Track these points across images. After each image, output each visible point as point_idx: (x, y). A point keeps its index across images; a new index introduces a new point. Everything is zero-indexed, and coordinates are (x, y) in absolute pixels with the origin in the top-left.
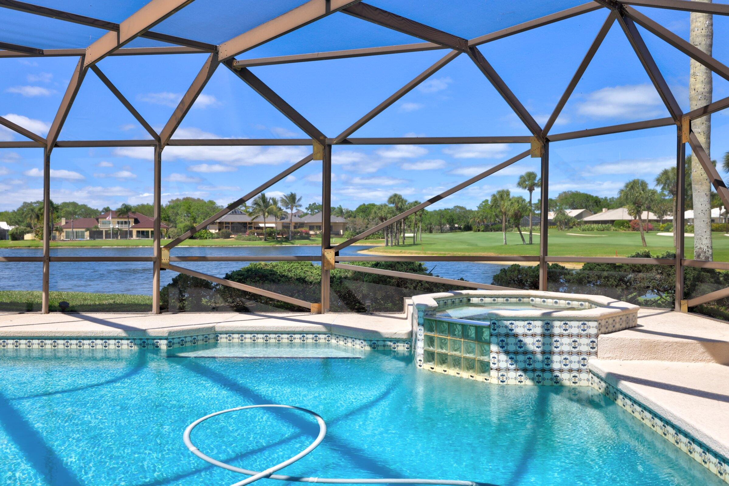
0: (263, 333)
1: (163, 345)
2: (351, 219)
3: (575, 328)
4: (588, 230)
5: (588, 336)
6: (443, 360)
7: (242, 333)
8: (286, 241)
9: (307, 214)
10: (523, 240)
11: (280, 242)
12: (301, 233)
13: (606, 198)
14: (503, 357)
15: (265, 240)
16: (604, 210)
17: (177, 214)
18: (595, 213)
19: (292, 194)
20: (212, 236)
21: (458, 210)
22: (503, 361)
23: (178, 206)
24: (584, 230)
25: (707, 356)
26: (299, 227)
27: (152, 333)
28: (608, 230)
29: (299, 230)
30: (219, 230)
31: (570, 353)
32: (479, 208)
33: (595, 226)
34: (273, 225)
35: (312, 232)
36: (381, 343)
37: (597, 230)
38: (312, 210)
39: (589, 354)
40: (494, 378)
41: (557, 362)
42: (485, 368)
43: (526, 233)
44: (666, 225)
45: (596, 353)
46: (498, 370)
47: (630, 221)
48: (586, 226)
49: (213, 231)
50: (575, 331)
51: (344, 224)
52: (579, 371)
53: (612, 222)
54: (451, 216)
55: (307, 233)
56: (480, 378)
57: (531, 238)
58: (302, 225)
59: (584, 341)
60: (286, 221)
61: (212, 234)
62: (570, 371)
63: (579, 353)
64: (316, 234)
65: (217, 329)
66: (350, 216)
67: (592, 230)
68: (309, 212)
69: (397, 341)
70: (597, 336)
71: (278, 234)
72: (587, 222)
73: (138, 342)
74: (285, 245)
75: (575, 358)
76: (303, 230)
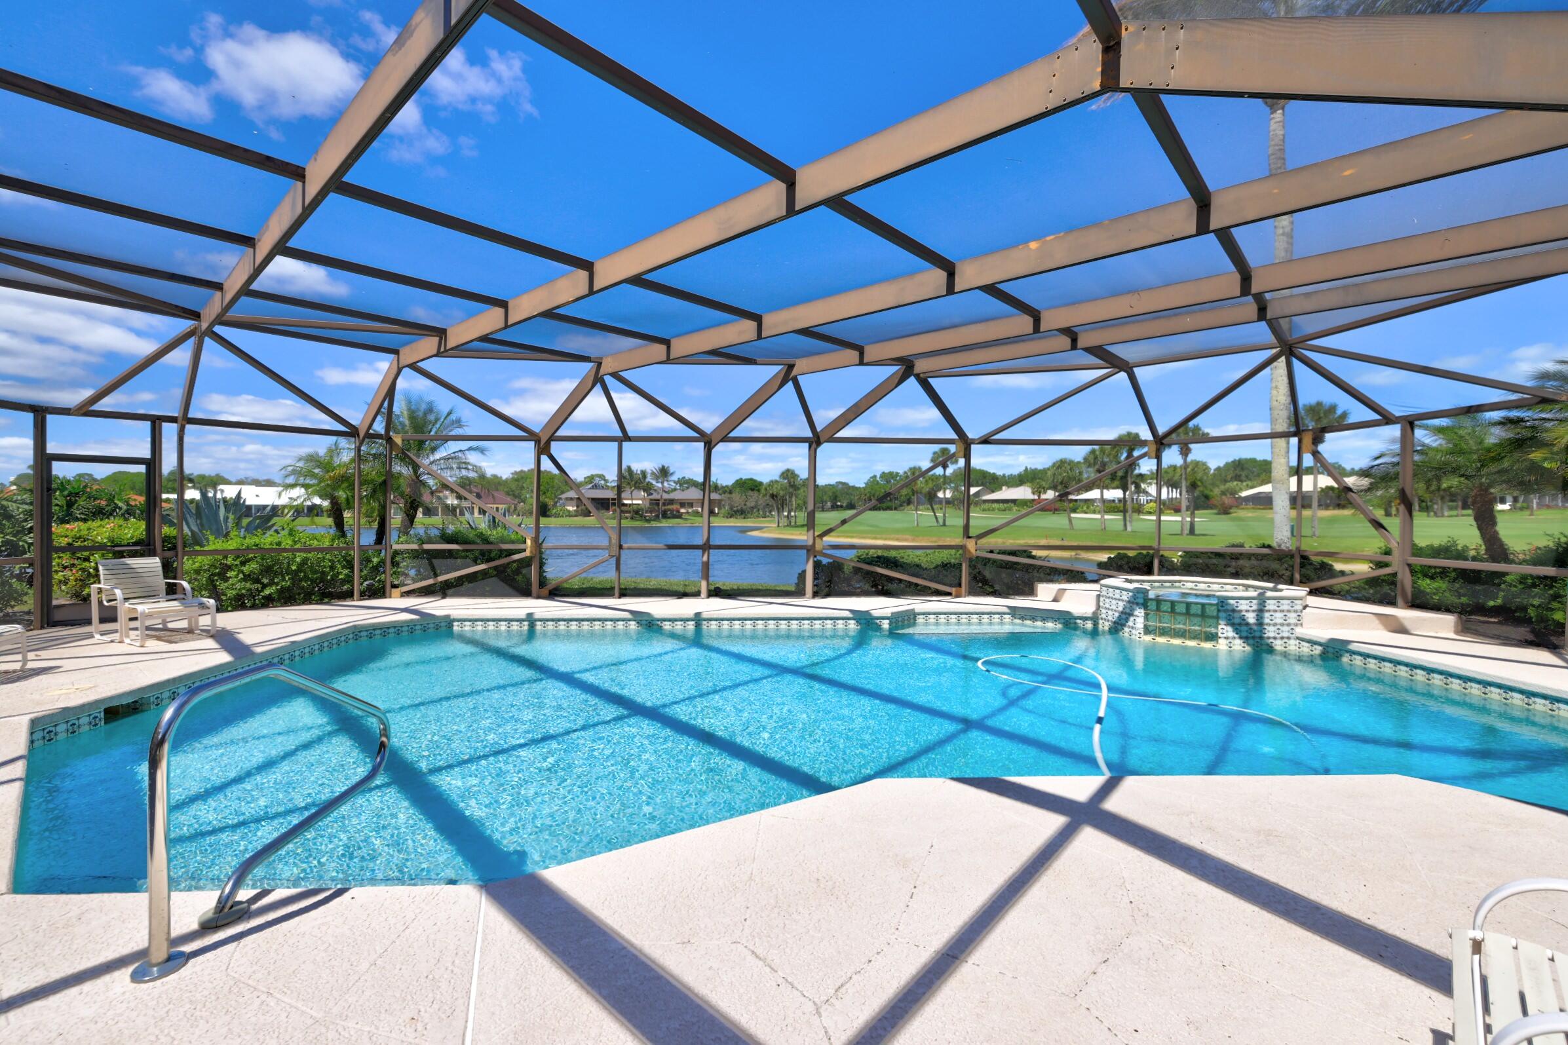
0: (955, 614)
1: (886, 625)
2: (727, 495)
3: (1285, 605)
4: (989, 510)
5: (1296, 611)
6: (1163, 632)
7: (937, 614)
8: (654, 520)
9: (675, 490)
10: (937, 521)
11: (648, 521)
12: (672, 511)
13: (1004, 475)
14: (1229, 629)
15: (632, 518)
16: (1004, 488)
17: (522, 488)
18: (993, 492)
19: (663, 467)
20: (570, 515)
21: (840, 486)
22: (1229, 631)
23: (522, 478)
24: (984, 510)
25: (1380, 626)
26: (668, 504)
27: (875, 613)
28: (1009, 510)
29: (670, 507)
30: (578, 507)
31: (1282, 625)
32: (866, 484)
33: (995, 505)
34: (640, 502)
35: (683, 510)
36: (1072, 621)
37: (999, 510)
38: (681, 485)
39: (1296, 625)
40: (1222, 645)
41: (1270, 632)
42: (1213, 637)
43: (940, 515)
44: (1071, 505)
45: (1302, 624)
46: (1226, 638)
47: (1033, 500)
48: (987, 506)
49: (570, 508)
50: (1285, 607)
51: (720, 501)
52: (1289, 638)
53: (1014, 501)
54: (834, 493)
55: (678, 511)
56: (1208, 645)
57: (944, 521)
58: (671, 502)
59: (1293, 615)
60: (655, 496)
61: (569, 511)
62: (1282, 638)
63: (1289, 625)
64: (688, 513)
65: (916, 611)
66: (725, 492)
67: (993, 510)
68: (678, 487)
69: (1085, 619)
70: (1301, 612)
71: (646, 512)
72: (985, 501)
73: (863, 621)
74: (654, 524)
75: (1286, 628)
76: (674, 507)
